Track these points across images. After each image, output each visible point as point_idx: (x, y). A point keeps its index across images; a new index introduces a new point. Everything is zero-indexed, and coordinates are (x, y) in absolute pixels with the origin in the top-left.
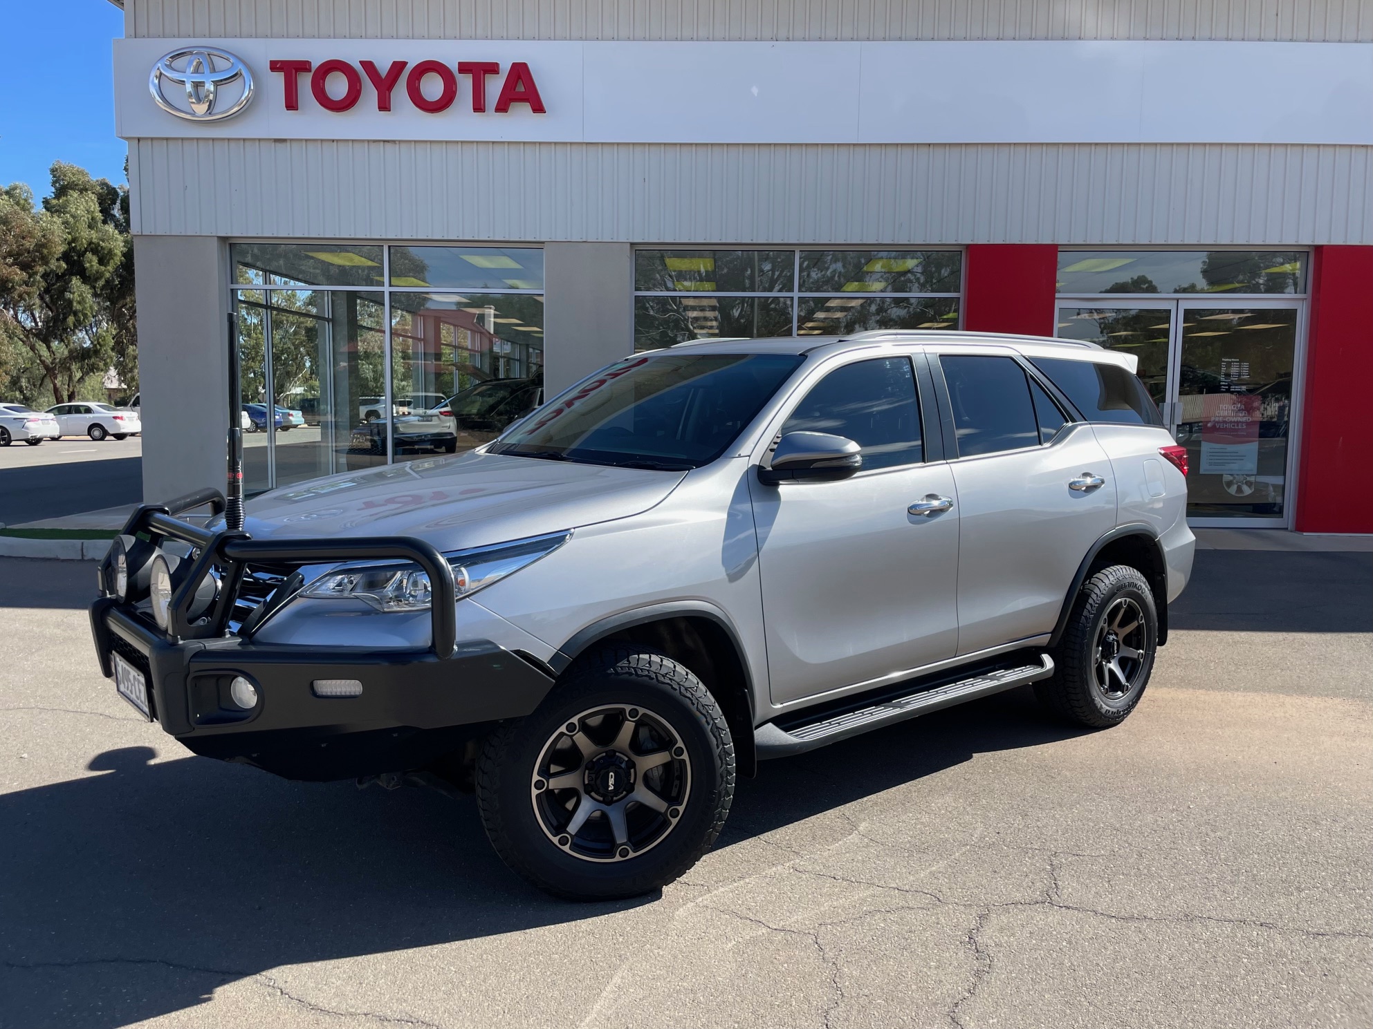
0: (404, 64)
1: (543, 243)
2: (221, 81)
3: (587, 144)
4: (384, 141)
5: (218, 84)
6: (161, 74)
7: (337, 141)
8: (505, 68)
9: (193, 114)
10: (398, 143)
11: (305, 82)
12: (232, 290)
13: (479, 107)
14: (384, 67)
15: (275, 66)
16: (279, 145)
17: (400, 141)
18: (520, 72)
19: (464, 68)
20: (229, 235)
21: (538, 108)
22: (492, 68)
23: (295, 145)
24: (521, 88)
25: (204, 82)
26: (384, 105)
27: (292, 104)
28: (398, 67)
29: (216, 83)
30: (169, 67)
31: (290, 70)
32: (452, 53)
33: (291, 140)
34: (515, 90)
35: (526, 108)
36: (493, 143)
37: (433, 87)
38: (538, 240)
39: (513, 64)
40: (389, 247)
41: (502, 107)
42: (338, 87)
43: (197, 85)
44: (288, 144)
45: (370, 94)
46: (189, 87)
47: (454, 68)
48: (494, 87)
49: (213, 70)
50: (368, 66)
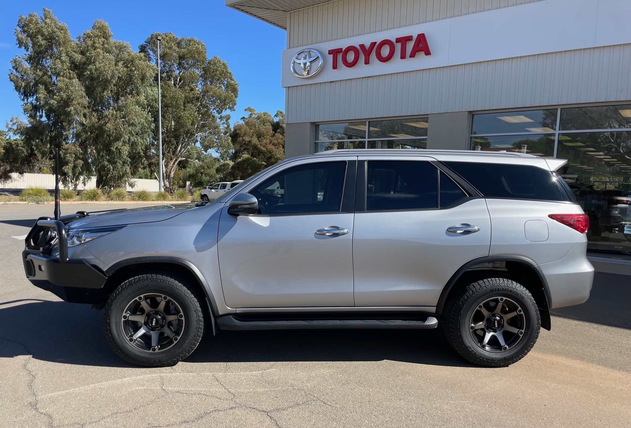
0: (376, 43)
1: (428, 115)
2: (312, 61)
3: (450, 66)
4: (368, 77)
5: (312, 62)
6: (294, 62)
7: (351, 79)
8: (415, 37)
9: (303, 75)
10: (373, 77)
11: (340, 57)
12: (315, 143)
13: (403, 57)
14: (367, 45)
15: (330, 52)
16: (332, 84)
17: (374, 76)
18: (421, 38)
19: (398, 40)
20: (314, 121)
21: (428, 53)
22: (409, 38)
23: (337, 83)
24: (421, 45)
25: (306, 63)
26: (367, 62)
27: (335, 67)
28: (373, 44)
29: (311, 62)
30: (297, 58)
31: (335, 53)
32: (392, 35)
33: (336, 81)
34: (418, 46)
35: (422, 54)
36: (410, 72)
37: (385, 51)
38: (426, 113)
39: (418, 35)
40: (369, 122)
41: (412, 55)
42: (351, 57)
43: (305, 64)
44: (335, 83)
45: (362, 58)
46: (302, 65)
47: (394, 40)
48: (410, 46)
49: (310, 57)
50: (362, 46)
